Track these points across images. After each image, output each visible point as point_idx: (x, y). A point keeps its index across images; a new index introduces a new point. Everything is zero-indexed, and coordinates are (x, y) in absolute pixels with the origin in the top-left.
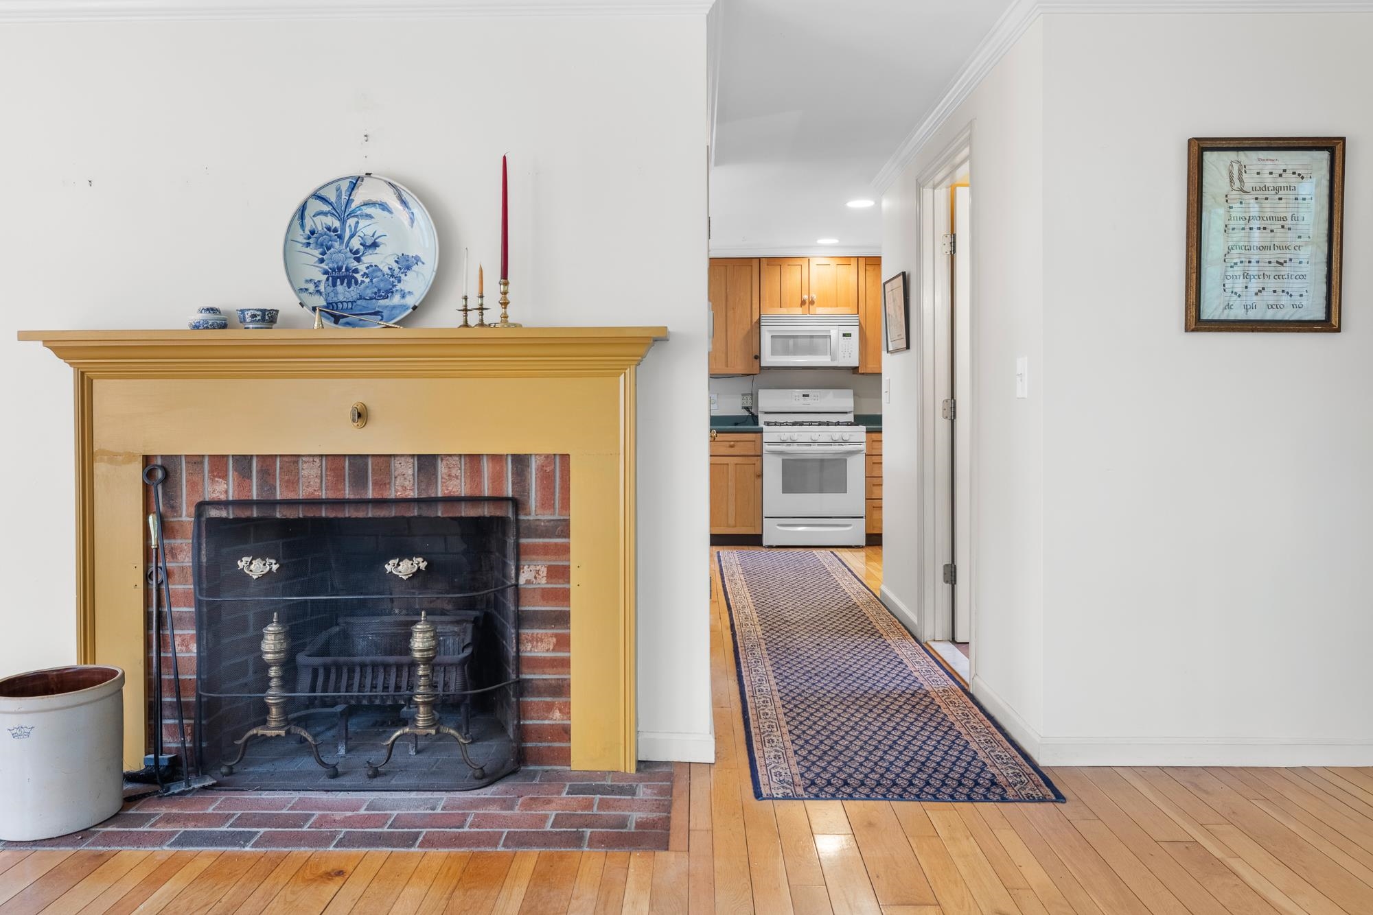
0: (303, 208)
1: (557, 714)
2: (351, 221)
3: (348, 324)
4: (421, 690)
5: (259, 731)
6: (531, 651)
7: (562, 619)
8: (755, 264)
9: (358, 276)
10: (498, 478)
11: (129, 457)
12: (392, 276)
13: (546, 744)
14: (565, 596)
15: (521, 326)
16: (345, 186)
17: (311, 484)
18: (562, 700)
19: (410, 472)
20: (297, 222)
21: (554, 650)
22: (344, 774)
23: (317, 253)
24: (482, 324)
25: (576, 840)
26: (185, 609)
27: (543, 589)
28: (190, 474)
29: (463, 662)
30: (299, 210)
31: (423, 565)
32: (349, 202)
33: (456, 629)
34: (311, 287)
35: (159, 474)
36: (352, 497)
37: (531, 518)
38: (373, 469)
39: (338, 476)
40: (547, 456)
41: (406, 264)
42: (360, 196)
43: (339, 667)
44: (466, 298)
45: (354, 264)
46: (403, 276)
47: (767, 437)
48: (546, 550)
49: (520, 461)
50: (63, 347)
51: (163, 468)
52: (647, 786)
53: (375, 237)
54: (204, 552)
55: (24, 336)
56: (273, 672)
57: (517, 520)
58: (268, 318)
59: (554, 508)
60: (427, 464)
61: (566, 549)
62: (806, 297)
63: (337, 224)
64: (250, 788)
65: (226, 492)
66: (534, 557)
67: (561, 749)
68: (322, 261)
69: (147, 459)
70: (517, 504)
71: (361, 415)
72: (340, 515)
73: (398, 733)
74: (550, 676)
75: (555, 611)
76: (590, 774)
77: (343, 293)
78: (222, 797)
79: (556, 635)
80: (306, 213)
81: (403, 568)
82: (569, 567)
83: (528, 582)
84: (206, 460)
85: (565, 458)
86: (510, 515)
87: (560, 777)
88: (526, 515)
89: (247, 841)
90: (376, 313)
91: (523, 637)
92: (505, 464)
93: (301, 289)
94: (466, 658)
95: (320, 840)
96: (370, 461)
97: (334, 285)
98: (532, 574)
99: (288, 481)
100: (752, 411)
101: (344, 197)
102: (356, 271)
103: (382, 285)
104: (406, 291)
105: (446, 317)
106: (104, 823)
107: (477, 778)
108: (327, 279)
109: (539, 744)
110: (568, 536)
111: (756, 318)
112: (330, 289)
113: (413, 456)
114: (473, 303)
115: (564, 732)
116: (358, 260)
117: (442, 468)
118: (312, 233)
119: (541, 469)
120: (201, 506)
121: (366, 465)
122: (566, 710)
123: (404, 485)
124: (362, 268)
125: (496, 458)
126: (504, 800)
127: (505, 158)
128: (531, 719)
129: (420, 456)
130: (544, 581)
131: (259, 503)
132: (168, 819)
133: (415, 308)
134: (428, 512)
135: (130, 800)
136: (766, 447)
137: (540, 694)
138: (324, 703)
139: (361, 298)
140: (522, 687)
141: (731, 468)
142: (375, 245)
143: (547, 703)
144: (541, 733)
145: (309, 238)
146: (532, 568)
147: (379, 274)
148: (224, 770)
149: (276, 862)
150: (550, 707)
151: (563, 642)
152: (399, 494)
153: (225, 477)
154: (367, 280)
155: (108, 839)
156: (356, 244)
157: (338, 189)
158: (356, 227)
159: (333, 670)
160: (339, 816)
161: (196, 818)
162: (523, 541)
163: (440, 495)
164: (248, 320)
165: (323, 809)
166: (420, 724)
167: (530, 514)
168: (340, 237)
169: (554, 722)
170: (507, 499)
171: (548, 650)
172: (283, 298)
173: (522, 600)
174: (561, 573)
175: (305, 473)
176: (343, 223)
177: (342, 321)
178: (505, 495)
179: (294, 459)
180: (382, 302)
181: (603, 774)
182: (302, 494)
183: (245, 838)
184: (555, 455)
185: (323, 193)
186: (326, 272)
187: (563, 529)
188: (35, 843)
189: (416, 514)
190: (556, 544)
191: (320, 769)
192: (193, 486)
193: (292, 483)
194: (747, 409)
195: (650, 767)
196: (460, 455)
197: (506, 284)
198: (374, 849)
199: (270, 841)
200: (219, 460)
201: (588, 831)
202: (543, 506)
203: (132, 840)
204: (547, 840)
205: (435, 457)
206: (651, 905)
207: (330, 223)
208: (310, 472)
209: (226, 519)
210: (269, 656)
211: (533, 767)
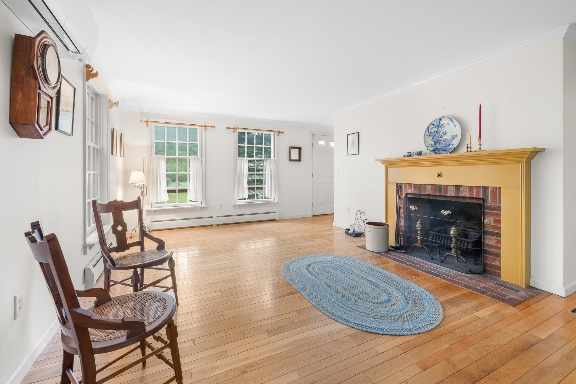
0: (428, 127)
1: (497, 262)
2: (440, 129)
3: (438, 153)
4: (453, 244)
5: (416, 244)
6: (488, 242)
7: (499, 235)
9: (442, 142)
10: (478, 193)
11: (394, 183)
12: (450, 141)
13: (493, 270)
14: (499, 228)
15: (486, 151)
16: (438, 120)
17: (429, 191)
18: (498, 258)
19: (453, 189)
20: (427, 131)
21: (496, 243)
22: (435, 260)
23: (432, 137)
24: (471, 151)
25: (484, 293)
26: (402, 215)
27: (492, 225)
28: (405, 187)
29: (473, 242)
30: (427, 128)
31: (450, 213)
33: (478, 234)
34: (430, 145)
35: (399, 187)
36: (438, 195)
37: (488, 205)
38: (443, 188)
39: (435, 190)
40: (494, 187)
41: (454, 137)
42: (442, 123)
44: (467, 145)
45: (441, 139)
46: (453, 140)
48: (493, 214)
49: (485, 189)
50: (383, 162)
51: (400, 186)
52: (525, 292)
53: (446, 131)
54: (407, 204)
55: (376, 160)
56: (419, 232)
57: (484, 205)
58: (420, 153)
59: (496, 202)
60: (457, 188)
61: (500, 215)
63: (437, 130)
64: (412, 255)
65: (411, 192)
66: (489, 216)
67: (498, 273)
68: (433, 139)
69: (397, 184)
70: (484, 200)
71: (440, 175)
72: (435, 199)
73: (447, 254)
74: (495, 251)
75: (496, 232)
76: (504, 282)
77: (438, 146)
78: (406, 255)
79: (497, 239)
80: (429, 128)
81: (446, 213)
82: (500, 220)
83: (487, 222)
84: (408, 184)
85: (500, 188)
86: (482, 203)
87: (496, 280)
88: (487, 203)
89: (404, 264)
90: (446, 150)
91: (486, 238)
92: (480, 189)
93: (428, 146)
95: (419, 269)
96: (443, 186)
97: (436, 145)
98: (488, 220)
99: (424, 190)
101: (438, 123)
103: (447, 143)
104: (453, 144)
105: (463, 150)
106: (383, 252)
107: (468, 272)
108: (434, 143)
109: (491, 269)
110: (501, 211)
113: (454, 186)
114: (469, 146)
115: (499, 268)
116: (442, 138)
117: (461, 189)
118: (431, 133)
119: (492, 191)
120: (407, 194)
121: (442, 187)
122: (499, 261)
123: (451, 193)
125: (477, 187)
126: (471, 278)
127: (480, 105)
128: (488, 261)
129: (455, 186)
130: (493, 223)
131: (418, 194)
132: (394, 255)
133: (455, 148)
134: (457, 200)
135: (390, 250)
137: (491, 255)
138: (435, 243)
139: (442, 147)
140: (485, 252)
142: (446, 133)
143: (494, 258)
144: (492, 266)
145: (430, 134)
146: (488, 219)
147: (447, 140)
148: (410, 251)
149: (407, 269)
150: (494, 260)
151: (499, 242)
152: (450, 195)
153: (411, 188)
154: (444, 142)
155: (382, 255)
156: (441, 134)
157: (436, 122)
158: (441, 130)
159: (447, 238)
160: (426, 266)
161: (399, 257)
162: (486, 211)
163: (461, 196)
164: (415, 154)
165: (424, 264)
166: (453, 253)
167: (488, 204)
168: (437, 133)
169: (495, 264)
170: (481, 199)
171: (494, 243)
172: (423, 148)
173: (485, 228)
174: (498, 221)
175: (428, 188)
176: (438, 129)
177: (437, 153)
178: (480, 197)
179: (425, 185)
180: (447, 147)
181: (512, 284)
182: (427, 193)
183: (405, 263)
184: (496, 187)
185: (433, 123)
186: (434, 142)
187: (499, 209)
188: (371, 251)
189: (454, 200)
190: (497, 213)
191: (429, 256)
192: (405, 190)
193: (425, 190)
195: (533, 289)
196: (467, 186)
197: (480, 140)
198: (429, 274)
199: (409, 265)
200: (410, 184)
201: (490, 293)
202: (492, 202)
203: (386, 257)
204: (475, 289)
205: (459, 186)
206: (492, 313)
207: (435, 130)
208: (429, 188)
209: (411, 197)
210: (418, 228)
211: (488, 275)
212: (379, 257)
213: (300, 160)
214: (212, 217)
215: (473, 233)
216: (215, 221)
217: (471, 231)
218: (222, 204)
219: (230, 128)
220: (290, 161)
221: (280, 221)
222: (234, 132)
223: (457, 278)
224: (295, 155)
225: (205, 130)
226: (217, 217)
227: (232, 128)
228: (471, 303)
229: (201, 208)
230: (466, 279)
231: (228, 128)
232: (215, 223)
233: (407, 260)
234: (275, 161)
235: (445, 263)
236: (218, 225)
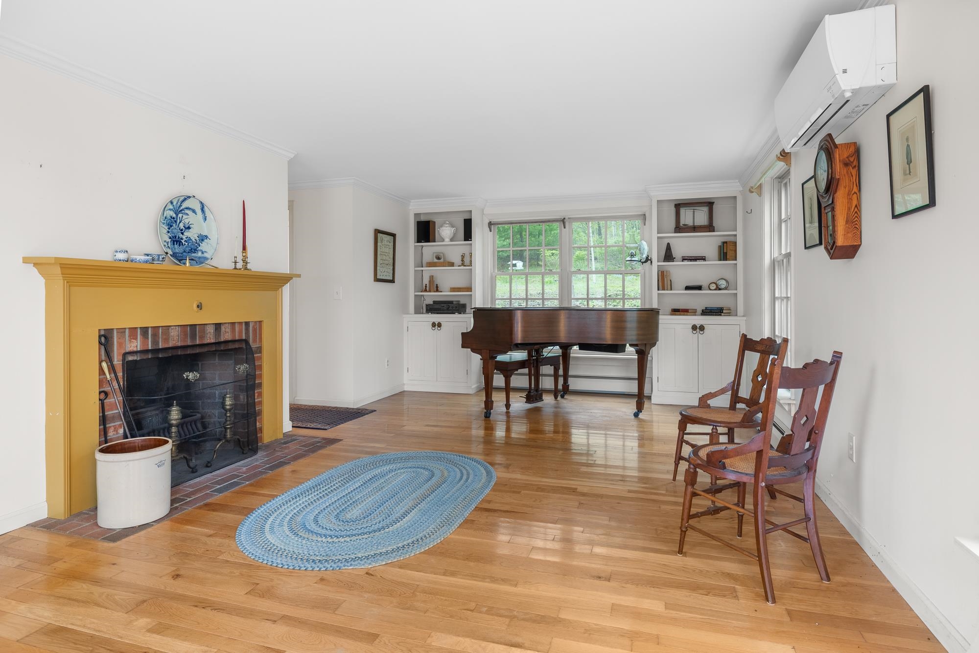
1: (258, 423)
2: (181, 215)
4: (228, 422)
7: (260, 385)
9: (183, 241)
10: (241, 331)
12: (196, 243)
14: (261, 376)
16: (181, 199)
17: (173, 340)
18: (260, 417)
19: (212, 331)
20: (162, 213)
23: (167, 228)
28: (119, 338)
30: (164, 207)
32: (180, 206)
34: (166, 244)
35: (105, 339)
36: (191, 344)
38: (199, 331)
39: (186, 335)
40: (255, 322)
41: (203, 238)
42: (184, 205)
44: (236, 257)
45: (181, 236)
46: (200, 243)
49: (247, 324)
51: (107, 335)
53: (189, 224)
56: (173, 430)
59: (257, 342)
60: (218, 326)
61: (261, 358)
63: (174, 215)
65: (137, 347)
68: (168, 232)
69: (101, 331)
70: (246, 341)
71: (199, 306)
72: (186, 353)
73: (220, 444)
77: (178, 248)
79: (258, 392)
82: (262, 365)
84: (127, 331)
85: (261, 322)
92: (242, 326)
97: (174, 244)
99: (165, 339)
101: (178, 205)
102: (182, 239)
103: (192, 247)
104: (204, 251)
108: (171, 241)
110: (262, 353)
112: (172, 246)
113: (213, 324)
115: (261, 430)
116: (182, 234)
117: (223, 328)
118: (166, 218)
120: (125, 355)
121: (196, 328)
122: (261, 420)
123: (209, 337)
124: (184, 237)
125: (240, 323)
127: (244, 201)
129: (216, 324)
131: (151, 351)
133: (212, 259)
139: (185, 252)
142: (189, 228)
145: (165, 220)
147: (191, 241)
151: (260, 394)
152: (208, 341)
153: (136, 339)
154: (187, 244)
156: (181, 226)
157: (178, 200)
158: (182, 218)
163: (222, 340)
166: (228, 437)
167: (250, 345)
168: (176, 222)
170: (243, 340)
174: (259, 367)
175: (171, 334)
176: (177, 215)
178: (243, 338)
179: (168, 328)
180: (194, 254)
182: (171, 345)
184: (258, 321)
185: (173, 201)
186: (170, 238)
187: (260, 350)
190: (258, 356)
192: (120, 345)
193: (166, 340)
196: (229, 323)
197: (245, 252)
200: (133, 330)
205: (220, 324)
207: (172, 215)
208: (174, 333)
209: (136, 361)
210: (174, 422)
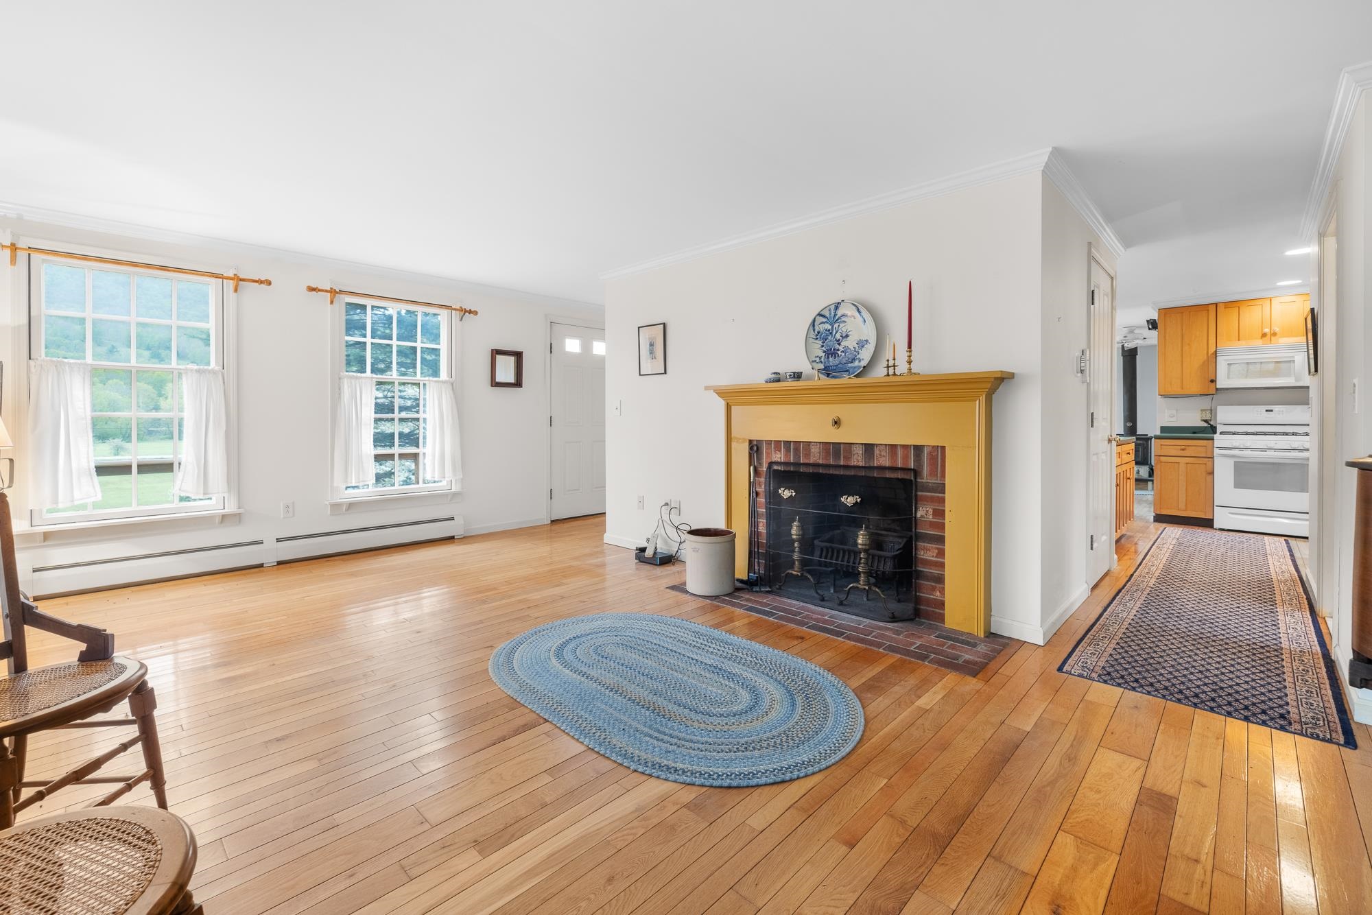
0: (814, 321)
1: (938, 594)
2: (836, 325)
3: (833, 377)
4: (862, 565)
5: (790, 571)
6: (923, 555)
7: (941, 540)
8: (1212, 309)
9: (839, 352)
10: (906, 458)
11: (744, 440)
12: (855, 351)
13: (932, 609)
14: (942, 527)
15: (919, 374)
16: (833, 308)
17: (816, 457)
18: (941, 586)
19: (861, 452)
20: (811, 328)
21: (936, 557)
22: (827, 601)
23: (820, 342)
24: (894, 374)
25: (923, 658)
26: (762, 510)
27: (931, 521)
28: (767, 449)
29: (894, 557)
30: (812, 323)
31: (859, 500)
32: (835, 315)
34: (818, 360)
35: (755, 448)
36: (833, 464)
37: (924, 481)
38: (843, 450)
39: (827, 452)
40: (933, 447)
41: (862, 344)
42: (839, 313)
43: (844, 551)
44: (888, 361)
45: (837, 347)
46: (860, 351)
47: (1217, 443)
48: (932, 500)
49: (918, 449)
50: (721, 392)
51: (756, 445)
52: (986, 646)
53: (847, 332)
54: (772, 485)
55: (707, 388)
56: (796, 544)
57: (916, 481)
58: (797, 376)
59: (937, 477)
60: (869, 448)
61: (943, 500)
62: (1267, 330)
63: (830, 327)
64: (784, 596)
65: (781, 458)
66: (925, 503)
67: (941, 613)
68: (823, 346)
69: (751, 441)
70: (916, 472)
71: (837, 423)
72: (828, 472)
73: (851, 585)
74: (935, 571)
75: (937, 535)
76: (955, 631)
77: (832, 361)
78: (771, 597)
79: (937, 549)
80: (815, 324)
81: (849, 500)
82: (944, 511)
83: (922, 516)
84: (773, 442)
85: (943, 448)
86: (912, 478)
87: (937, 628)
88: (921, 479)
89: (772, 616)
90: (847, 371)
91: (919, 547)
92: (909, 450)
93: (813, 361)
94: (896, 555)
95: (801, 623)
96: (842, 446)
97: (828, 358)
98: (923, 512)
100: (1211, 423)
101: (833, 314)
102: (838, 350)
103: (850, 356)
104: (861, 358)
105: (879, 372)
106: (724, 595)
107: (890, 618)
108: (825, 355)
109: (928, 608)
110: (944, 493)
111: (1212, 350)
112: (826, 360)
113: (862, 444)
114: (891, 363)
115: (942, 604)
116: (839, 344)
117: (877, 452)
118: (819, 333)
119: (930, 454)
120: (771, 464)
121: (840, 447)
122: (942, 591)
123: (858, 459)
124: (841, 348)
125: (905, 447)
126: (897, 630)
127: (910, 282)
128: (924, 593)
129: (865, 444)
130: (931, 517)
131: (793, 464)
132: (748, 600)
133: (864, 367)
134: (870, 474)
135: (737, 589)
136: (1216, 451)
137: (928, 580)
138: (826, 564)
139: (840, 364)
140: (919, 575)
141: (1182, 467)
142: (847, 336)
143: (933, 586)
144: (929, 602)
145: (817, 335)
146: (924, 509)
147: (849, 350)
148: (777, 586)
149: (779, 627)
150: (934, 589)
151: (941, 553)
152: (856, 464)
153: (780, 451)
154: (843, 354)
155: (724, 602)
156: (838, 336)
157: (830, 310)
158: (838, 328)
159: (841, 552)
160: (815, 616)
161: (758, 603)
162: (919, 493)
163: (875, 465)
164: (788, 377)
165: (808, 611)
166: (861, 582)
167: (923, 479)
168: (831, 333)
169: (934, 597)
170: (911, 469)
171: (933, 556)
172: (804, 366)
173: (918, 526)
174: (940, 513)
175: (813, 450)
176: (832, 326)
177: (831, 375)
178: (909, 467)
179: (808, 443)
180: (850, 365)
181: (963, 634)
182: (811, 460)
183: (772, 614)
184: (938, 446)
185: (822, 313)
186: (824, 352)
187: (941, 488)
188: (700, 596)
189: (863, 474)
190: (938, 497)
191: (816, 595)
192: (768, 454)
193: (807, 455)
194: (1206, 421)
195: (995, 637)
196: (886, 445)
197: (910, 351)
198: (821, 633)
199: (781, 618)
200: (778, 443)
201: (933, 656)
202: (931, 474)
203: (734, 605)
204: (908, 653)
205: (873, 445)
206: (944, 697)
207: (826, 328)
208: (815, 450)
209: (780, 471)
210: (794, 537)
211: (923, 620)
212: (718, 607)
213: (518, 384)
214: (261, 542)
215: (891, 539)
216: (270, 553)
217: (887, 536)
218: (293, 503)
219: (320, 290)
220: (492, 386)
221: (466, 539)
222: (332, 302)
223: (873, 634)
224: (506, 370)
225: (236, 290)
226: (278, 540)
227: (326, 291)
228: (905, 681)
229: (224, 517)
230: (888, 633)
231: (311, 289)
232: (269, 558)
233: (775, 608)
234: (452, 384)
235: (845, 605)
236: (279, 563)
